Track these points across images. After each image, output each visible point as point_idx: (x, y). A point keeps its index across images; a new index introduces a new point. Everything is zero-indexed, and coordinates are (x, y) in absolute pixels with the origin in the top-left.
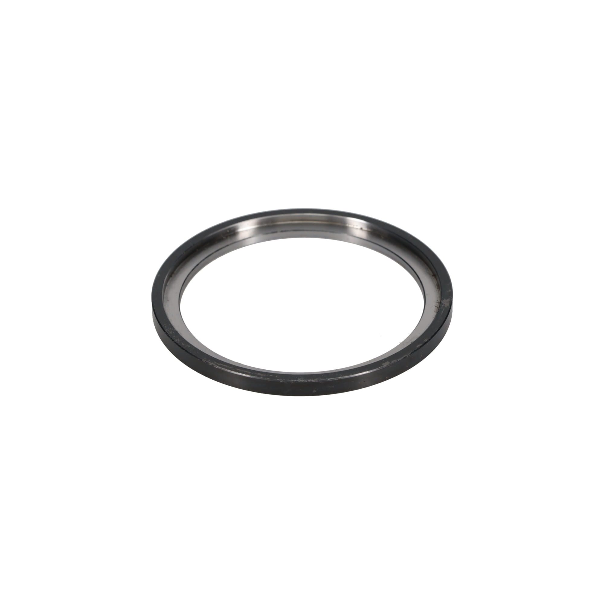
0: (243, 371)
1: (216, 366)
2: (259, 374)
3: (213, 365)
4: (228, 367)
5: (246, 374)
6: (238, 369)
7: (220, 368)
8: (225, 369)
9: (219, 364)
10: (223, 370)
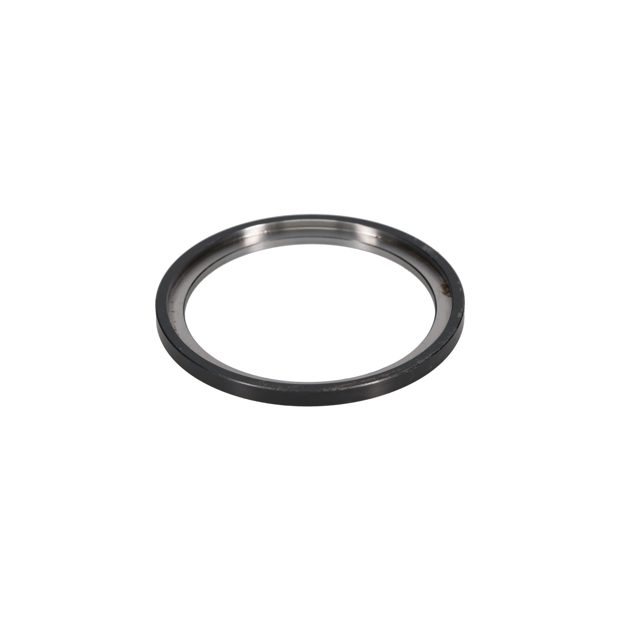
0: (367, 380)
1: (342, 389)
2: (383, 376)
3: (337, 389)
4: (351, 384)
5: (373, 381)
6: (362, 382)
7: (346, 388)
8: (351, 387)
9: (342, 386)
10: (351, 388)
